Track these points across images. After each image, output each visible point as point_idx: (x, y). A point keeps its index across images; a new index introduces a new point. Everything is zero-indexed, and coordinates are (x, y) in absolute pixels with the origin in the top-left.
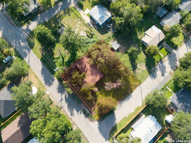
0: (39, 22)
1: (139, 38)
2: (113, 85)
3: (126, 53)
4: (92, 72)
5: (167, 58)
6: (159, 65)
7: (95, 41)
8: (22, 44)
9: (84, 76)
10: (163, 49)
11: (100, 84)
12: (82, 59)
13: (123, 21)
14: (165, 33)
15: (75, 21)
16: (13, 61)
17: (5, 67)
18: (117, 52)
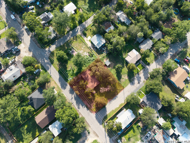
0: (56, 45)
1: (124, 57)
2: (105, 89)
3: (114, 68)
4: (92, 80)
5: (142, 71)
6: (137, 76)
7: (94, 59)
8: (46, 61)
9: (87, 83)
10: (140, 65)
11: (97, 89)
12: (85, 72)
13: (112, 47)
14: (141, 54)
15: (81, 45)
16: (40, 72)
17: (35, 77)
18: (109, 67)
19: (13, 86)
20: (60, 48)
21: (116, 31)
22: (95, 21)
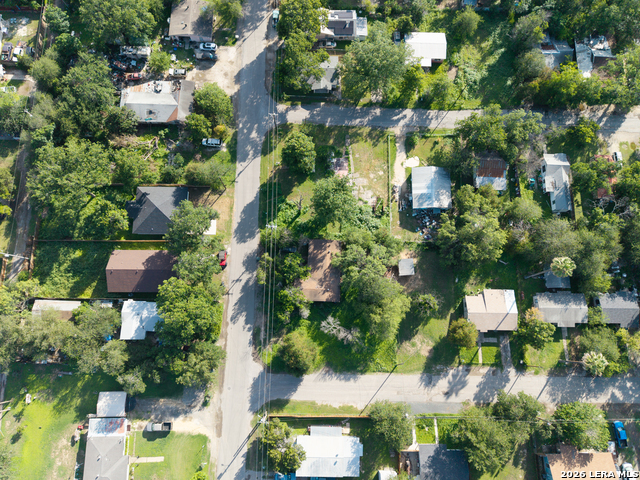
0: (312, 116)
1: (465, 290)
2: (339, 330)
3: (413, 295)
4: (325, 278)
5: (485, 370)
6: (458, 371)
7: (377, 228)
8: (254, 135)
9: (305, 274)
10: (494, 350)
11: (319, 310)
12: (327, 241)
13: (454, 237)
14: (523, 323)
15: (376, 163)
16: (217, 151)
17: (198, 152)
18: (399, 281)
19: (129, 131)
20: (315, 130)
21: (505, 201)
22: (465, 131)
